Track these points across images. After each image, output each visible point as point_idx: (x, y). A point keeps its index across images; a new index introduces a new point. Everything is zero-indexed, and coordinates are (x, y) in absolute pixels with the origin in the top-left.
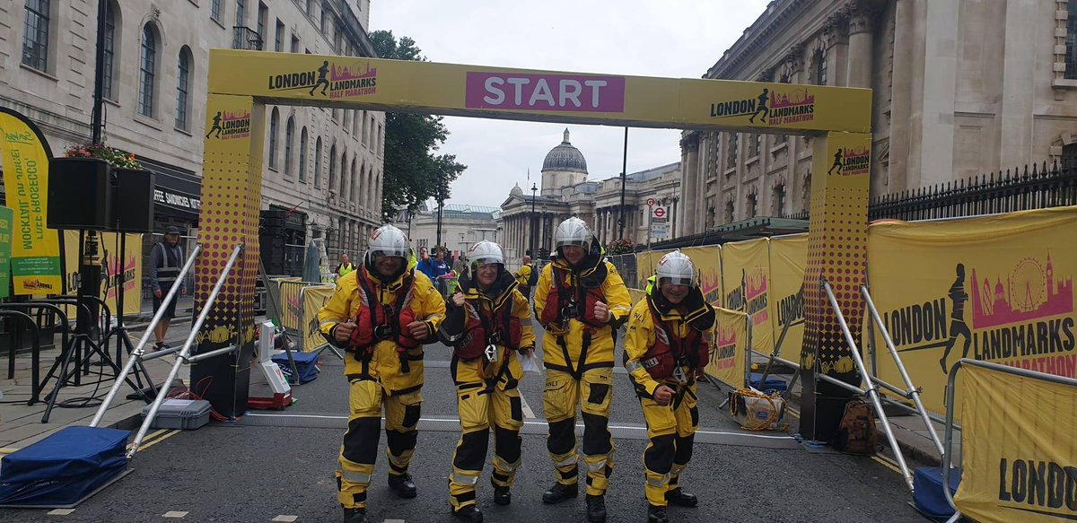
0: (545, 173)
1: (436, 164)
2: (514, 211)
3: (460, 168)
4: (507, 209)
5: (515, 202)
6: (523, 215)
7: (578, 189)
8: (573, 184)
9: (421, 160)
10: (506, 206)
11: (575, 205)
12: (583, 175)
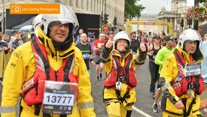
0: (172, 3)
1: (137, 7)
2: (162, 16)
3: (144, 8)
4: (160, 15)
5: (162, 13)
6: (164, 18)
7: (183, 9)
8: (182, 7)
9: (133, 7)
10: (160, 14)
11: (182, 14)
12: (185, 4)
